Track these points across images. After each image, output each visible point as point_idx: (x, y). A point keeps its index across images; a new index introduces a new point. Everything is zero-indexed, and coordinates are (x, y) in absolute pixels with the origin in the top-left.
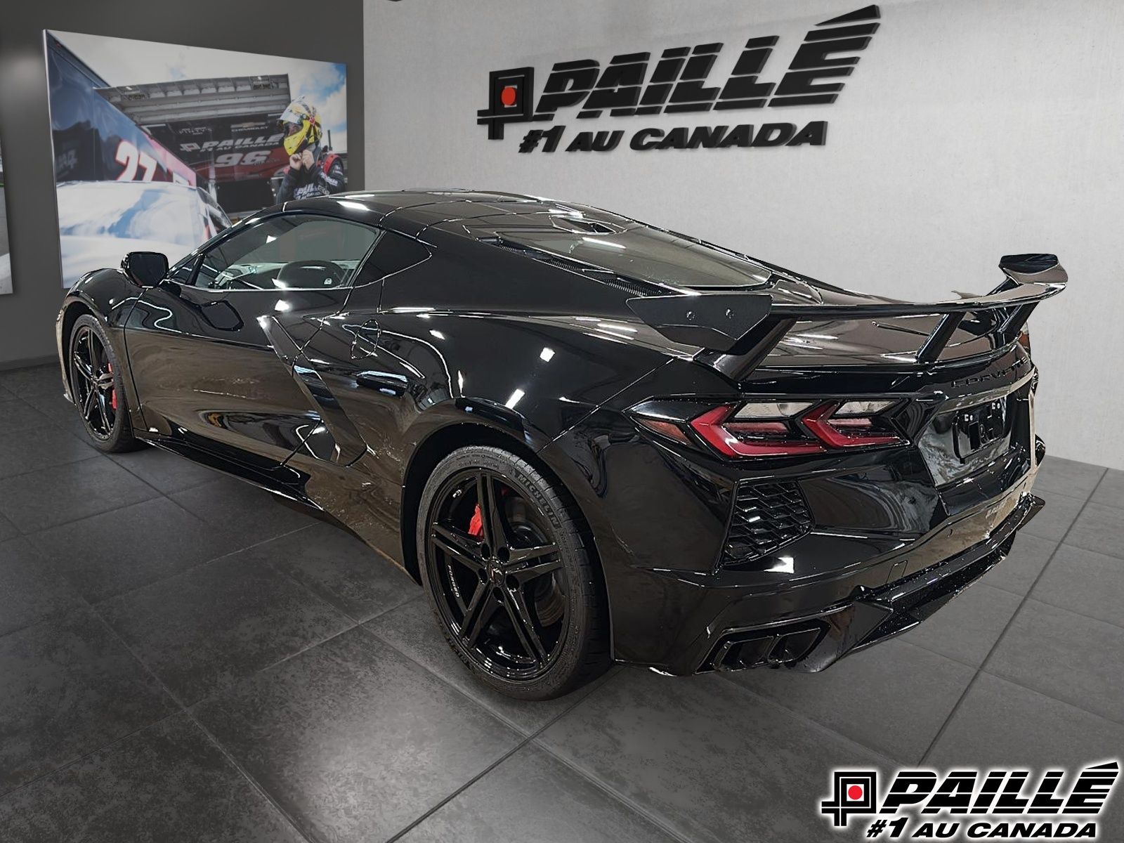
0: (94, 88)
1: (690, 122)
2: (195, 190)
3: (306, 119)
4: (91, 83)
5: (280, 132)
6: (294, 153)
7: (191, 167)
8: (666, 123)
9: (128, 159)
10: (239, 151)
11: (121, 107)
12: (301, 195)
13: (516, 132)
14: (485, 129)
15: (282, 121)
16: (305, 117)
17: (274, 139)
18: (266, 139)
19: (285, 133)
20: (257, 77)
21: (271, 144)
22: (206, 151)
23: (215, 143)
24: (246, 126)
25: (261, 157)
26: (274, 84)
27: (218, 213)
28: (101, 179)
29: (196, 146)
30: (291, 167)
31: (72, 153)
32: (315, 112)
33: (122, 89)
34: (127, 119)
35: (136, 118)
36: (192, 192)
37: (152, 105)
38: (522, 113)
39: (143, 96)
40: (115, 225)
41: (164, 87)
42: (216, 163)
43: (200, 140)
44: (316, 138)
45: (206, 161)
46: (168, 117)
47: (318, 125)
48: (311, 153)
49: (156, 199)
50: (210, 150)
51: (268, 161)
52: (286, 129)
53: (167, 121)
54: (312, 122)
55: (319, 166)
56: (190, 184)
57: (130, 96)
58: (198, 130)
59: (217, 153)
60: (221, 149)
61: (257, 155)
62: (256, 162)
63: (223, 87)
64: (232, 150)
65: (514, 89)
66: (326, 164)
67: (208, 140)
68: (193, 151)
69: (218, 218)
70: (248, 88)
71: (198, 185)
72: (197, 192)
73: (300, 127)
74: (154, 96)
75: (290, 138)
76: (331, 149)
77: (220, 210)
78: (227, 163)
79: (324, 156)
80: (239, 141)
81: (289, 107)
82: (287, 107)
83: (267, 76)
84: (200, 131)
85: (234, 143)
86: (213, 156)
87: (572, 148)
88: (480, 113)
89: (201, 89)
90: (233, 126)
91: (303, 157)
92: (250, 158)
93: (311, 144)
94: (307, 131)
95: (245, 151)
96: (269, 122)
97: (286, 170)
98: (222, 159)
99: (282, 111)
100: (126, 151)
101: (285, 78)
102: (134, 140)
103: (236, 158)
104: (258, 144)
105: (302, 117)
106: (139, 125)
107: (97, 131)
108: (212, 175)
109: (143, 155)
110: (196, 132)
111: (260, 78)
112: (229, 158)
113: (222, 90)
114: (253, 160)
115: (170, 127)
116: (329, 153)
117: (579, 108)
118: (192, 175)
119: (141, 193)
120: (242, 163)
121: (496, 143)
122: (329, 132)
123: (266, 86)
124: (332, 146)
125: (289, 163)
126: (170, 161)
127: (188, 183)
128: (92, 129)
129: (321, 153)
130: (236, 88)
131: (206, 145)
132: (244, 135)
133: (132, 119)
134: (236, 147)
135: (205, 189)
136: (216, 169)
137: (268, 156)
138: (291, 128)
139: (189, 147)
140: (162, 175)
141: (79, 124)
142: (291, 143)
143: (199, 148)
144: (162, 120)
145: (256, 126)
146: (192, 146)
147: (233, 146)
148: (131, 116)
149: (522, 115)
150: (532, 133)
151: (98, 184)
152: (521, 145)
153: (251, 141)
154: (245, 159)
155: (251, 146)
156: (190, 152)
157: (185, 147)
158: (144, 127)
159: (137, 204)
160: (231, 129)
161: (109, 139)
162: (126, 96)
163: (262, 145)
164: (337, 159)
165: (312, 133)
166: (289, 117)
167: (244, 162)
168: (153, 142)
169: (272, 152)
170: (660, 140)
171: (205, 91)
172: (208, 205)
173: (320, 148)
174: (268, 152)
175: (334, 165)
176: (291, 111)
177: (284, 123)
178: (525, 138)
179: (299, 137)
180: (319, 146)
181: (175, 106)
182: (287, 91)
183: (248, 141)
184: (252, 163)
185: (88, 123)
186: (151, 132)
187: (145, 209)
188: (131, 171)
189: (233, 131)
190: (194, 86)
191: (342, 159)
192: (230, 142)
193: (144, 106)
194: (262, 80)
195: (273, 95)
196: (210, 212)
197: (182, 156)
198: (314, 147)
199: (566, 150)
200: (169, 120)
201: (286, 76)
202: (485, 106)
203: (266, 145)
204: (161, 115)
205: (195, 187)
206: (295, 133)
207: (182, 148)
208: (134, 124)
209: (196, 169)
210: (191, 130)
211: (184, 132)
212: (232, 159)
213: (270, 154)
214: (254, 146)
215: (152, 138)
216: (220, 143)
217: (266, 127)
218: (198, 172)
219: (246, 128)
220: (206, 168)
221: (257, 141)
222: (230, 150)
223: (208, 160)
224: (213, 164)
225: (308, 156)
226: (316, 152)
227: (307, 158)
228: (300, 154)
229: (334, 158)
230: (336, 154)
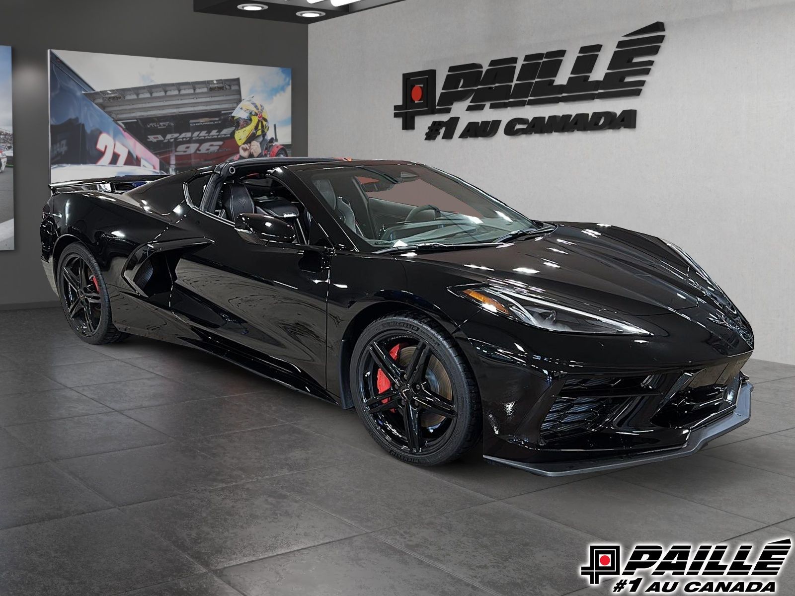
0: (83, 92)
3: (254, 115)
4: (81, 89)
5: (232, 126)
6: (244, 144)
7: (156, 154)
8: (529, 113)
9: (106, 147)
10: (196, 142)
11: (103, 107)
13: (423, 123)
14: (400, 121)
15: (234, 117)
16: (253, 113)
17: (226, 132)
18: (219, 131)
19: (236, 127)
20: (213, 81)
21: (223, 136)
22: (169, 141)
23: (176, 135)
24: (203, 121)
25: (214, 147)
26: (227, 87)
28: (85, 163)
29: (160, 138)
30: (240, 156)
31: (64, 142)
32: (263, 109)
33: (104, 93)
34: (107, 115)
35: (113, 115)
37: (127, 105)
38: (428, 107)
39: (120, 98)
41: (137, 90)
42: (176, 151)
43: (164, 133)
44: (263, 131)
45: (168, 150)
46: (138, 114)
47: (266, 120)
48: (258, 144)
50: (172, 140)
51: (220, 151)
52: (237, 124)
53: (138, 118)
54: (260, 117)
55: (266, 154)
56: (154, 168)
57: (110, 98)
58: (162, 125)
59: (177, 143)
60: (181, 140)
61: (211, 145)
62: (210, 151)
63: (184, 89)
64: (190, 141)
65: (421, 87)
66: (271, 153)
67: (171, 133)
68: (157, 141)
70: (205, 90)
71: (160, 169)
73: (249, 122)
74: (128, 97)
75: (240, 131)
76: (276, 140)
78: (185, 152)
79: (270, 146)
80: (196, 134)
81: (240, 105)
82: (237, 106)
83: (221, 80)
84: (164, 125)
85: (192, 135)
86: (174, 146)
87: (464, 135)
88: (396, 108)
89: (166, 92)
90: (191, 121)
91: (252, 147)
92: (204, 148)
93: (259, 136)
94: (255, 125)
95: (201, 142)
96: (222, 117)
97: (236, 157)
98: (181, 148)
99: (234, 109)
100: (105, 141)
101: (237, 81)
102: (112, 133)
103: (193, 147)
104: (213, 136)
105: (251, 113)
106: (116, 121)
107: (83, 125)
108: (173, 161)
110: (160, 126)
111: (215, 82)
112: (188, 148)
113: (183, 92)
114: (208, 150)
115: (140, 122)
116: (275, 143)
117: (468, 103)
118: (156, 160)
120: (198, 152)
121: (409, 133)
122: (275, 126)
123: (221, 88)
124: (278, 137)
125: (238, 152)
126: (139, 150)
127: (152, 166)
128: (80, 124)
129: (268, 144)
130: (195, 90)
131: (169, 136)
132: (200, 128)
133: (110, 116)
134: (194, 139)
135: (167, 173)
136: (176, 156)
137: (220, 146)
138: (241, 122)
139: (155, 138)
140: (132, 160)
141: (70, 120)
142: (241, 136)
143: (163, 139)
144: (134, 117)
145: (211, 121)
146: (158, 138)
147: (191, 138)
148: (110, 113)
149: (427, 109)
150: (434, 123)
151: (82, 167)
152: (427, 134)
153: (206, 133)
155: (206, 138)
156: (155, 142)
157: (152, 138)
158: (120, 122)
161: (92, 131)
162: (106, 98)
163: (216, 137)
164: (282, 149)
165: (260, 127)
166: (240, 113)
167: (200, 151)
168: (126, 134)
169: (224, 142)
170: (525, 127)
171: (169, 93)
173: (266, 140)
174: (221, 143)
175: (280, 154)
176: (242, 109)
177: (235, 119)
178: (429, 128)
179: (250, 129)
180: (266, 138)
181: (144, 105)
182: (239, 92)
183: (203, 133)
184: (207, 152)
185: (77, 119)
186: (125, 126)
188: (108, 157)
189: (191, 125)
190: (161, 89)
191: (287, 150)
192: (189, 135)
193: (120, 106)
194: (217, 84)
195: (226, 95)
197: (150, 146)
198: (261, 139)
199: (460, 137)
200: (139, 116)
201: (238, 80)
202: (400, 102)
203: (219, 136)
204: (133, 113)
205: (158, 171)
206: (245, 127)
207: (149, 139)
208: (112, 119)
209: (160, 156)
210: (157, 124)
211: (151, 126)
212: (190, 148)
213: (223, 145)
214: (208, 137)
215: (125, 131)
216: (180, 135)
217: (220, 122)
218: (162, 158)
219: (202, 123)
220: (168, 155)
221: (211, 134)
222: (188, 140)
223: (170, 149)
224: (174, 152)
225: (256, 146)
226: (264, 142)
227: (255, 148)
228: (249, 144)
229: (279, 148)
230: (281, 145)
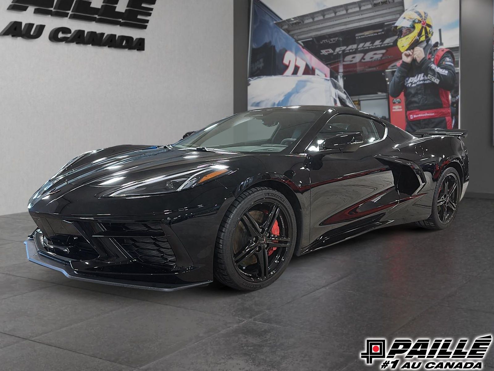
0: (274, 22)
2: (328, 80)
3: (418, 23)
4: (273, 19)
5: (395, 35)
6: (407, 50)
7: (327, 65)
9: (290, 62)
10: (361, 52)
11: (288, 31)
12: (410, 82)
15: (397, 27)
16: (417, 21)
17: (389, 41)
18: (383, 41)
19: (399, 35)
21: (386, 45)
22: (338, 53)
23: (343, 48)
24: (367, 33)
25: (378, 55)
26: (390, 1)
27: (344, 96)
28: (275, 74)
29: (331, 51)
30: (403, 62)
31: (261, 60)
32: (426, 15)
33: (289, 20)
34: (291, 38)
35: (295, 37)
36: (327, 82)
37: (304, 28)
39: (301, 22)
40: (281, 102)
41: (314, 15)
42: (344, 61)
43: (333, 47)
44: (427, 37)
45: (337, 60)
46: (314, 34)
47: (429, 26)
48: (422, 49)
49: (304, 86)
50: (340, 52)
51: (384, 58)
52: (400, 33)
53: (313, 37)
54: (423, 24)
55: (430, 59)
56: (326, 76)
57: (293, 24)
58: (333, 40)
59: (345, 54)
60: (348, 51)
61: (375, 54)
62: (373, 59)
63: (352, 8)
64: (356, 52)
66: (436, 57)
67: (339, 46)
68: (329, 54)
69: (344, 99)
70: (371, 6)
71: (331, 77)
72: (330, 81)
73: (412, 29)
74: (306, 22)
75: (402, 39)
76: (442, 44)
77: (345, 94)
78: (351, 61)
79: (434, 51)
80: (361, 45)
81: (403, 15)
84: (334, 41)
85: (357, 46)
86: (342, 56)
89: (336, 13)
90: (357, 35)
91: (415, 53)
92: (368, 57)
93: (422, 42)
94: (419, 32)
96: (385, 28)
97: (399, 63)
98: (348, 58)
100: (289, 58)
102: (294, 50)
103: (358, 57)
104: (376, 46)
105: (414, 21)
106: (297, 41)
107: (274, 47)
108: (341, 70)
109: (298, 59)
110: (331, 41)
112: (354, 57)
113: (350, 10)
114: (372, 58)
115: (315, 40)
116: (440, 47)
118: (327, 70)
119: (296, 82)
120: (363, 61)
122: (440, 30)
123: (384, 3)
124: (443, 41)
125: (401, 58)
126: (314, 62)
127: (324, 76)
128: (272, 46)
129: (432, 49)
130: (360, 7)
131: (338, 49)
132: (365, 40)
133: (293, 37)
134: (359, 49)
135: (336, 80)
136: (344, 65)
137: (383, 54)
138: (404, 31)
139: (326, 52)
140: (309, 71)
141: (266, 44)
142: (404, 43)
143: (333, 52)
144: (310, 36)
145: (375, 33)
146: (329, 51)
147: (357, 49)
148: (292, 36)
151: (273, 77)
153: (370, 44)
154: (365, 57)
155: (370, 48)
156: (326, 55)
157: (324, 52)
158: (300, 42)
159: (293, 90)
160: (355, 37)
161: (280, 51)
162: (290, 24)
163: (379, 46)
164: (448, 52)
165: (423, 33)
166: (402, 23)
167: (364, 59)
168: (304, 50)
169: (387, 51)
171: (338, 13)
172: (337, 90)
173: (431, 45)
174: (384, 51)
175: (445, 57)
176: (405, 18)
179: (411, 37)
180: (430, 42)
181: (318, 26)
182: (402, 4)
183: (368, 44)
184: (371, 60)
185: (270, 42)
186: (304, 44)
187: (297, 92)
188: (291, 69)
189: (357, 38)
191: (453, 52)
192: (355, 46)
193: (301, 29)
195: (389, 8)
196: (338, 95)
197: (322, 58)
198: (425, 44)
200: (314, 35)
203: (382, 46)
204: (310, 33)
205: (329, 78)
206: (408, 34)
207: (321, 52)
208: (294, 40)
209: (330, 66)
210: (328, 41)
211: (324, 42)
212: (355, 58)
213: (386, 53)
214: (372, 47)
215: (304, 48)
216: (347, 47)
217: (383, 33)
218: (331, 68)
219: (367, 35)
220: (337, 65)
221: (375, 44)
222: (354, 51)
223: (339, 60)
224: (342, 62)
225: (419, 52)
226: (427, 47)
227: (418, 54)
228: (412, 51)
229: (445, 52)
230: (447, 48)
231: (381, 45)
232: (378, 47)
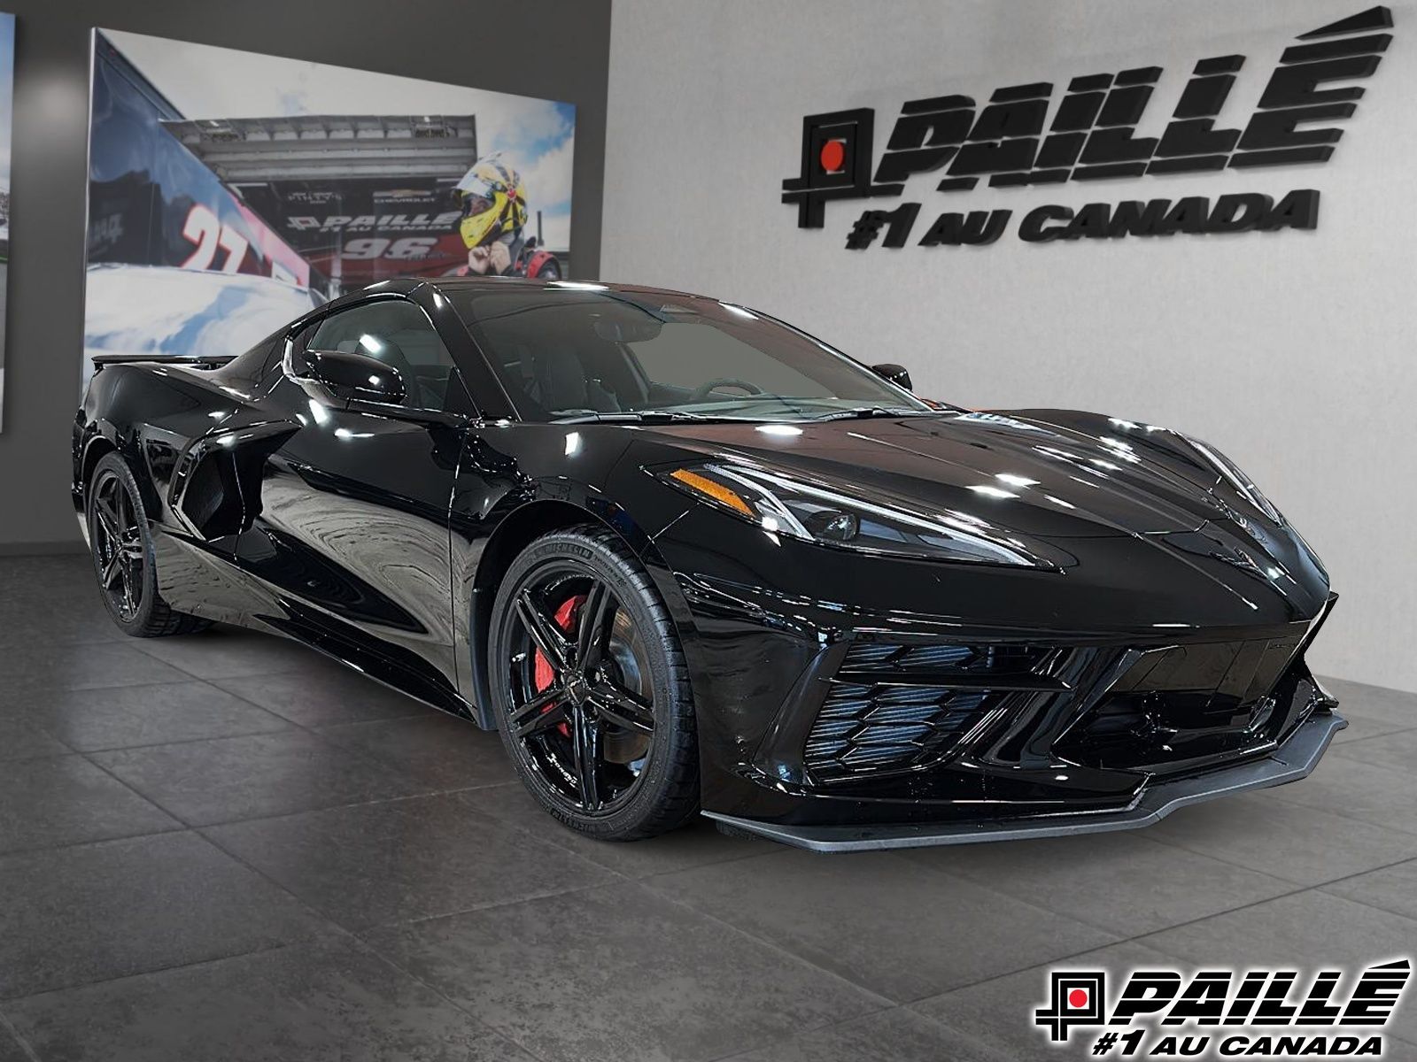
0: (161, 120)
1: (1112, 193)
2: (305, 293)
3: (500, 191)
4: (156, 112)
5: (455, 209)
6: (479, 245)
7: (303, 255)
8: (1075, 196)
9: (203, 234)
10: (384, 235)
11: (200, 152)
13: (843, 215)
14: (793, 211)
15: (460, 191)
16: (499, 187)
17: (444, 219)
18: (431, 218)
19: (464, 211)
20: (422, 117)
21: (438, 227)
22: (330, 231)
23: (345, 220)
24: (400, 195)
25: (419, 248)
26: (450, 131)
28: (157, 262)
29: (313, 222)
30: (470, 269)
31: (116, 218)
32: (518, 179)
33: (203, 124)
34: (207, 170)
35: (221, 171)
36: (300, 296)
37: (247, 152)
38: (853, 182)
39: (236, 136)
40: (172, 338)
41: (270, 125)
42: (344, 252)
43: (321, 213)
44: (516, 223)
45: (327, 247)
46: (271, 172)
47: (522, 202)
48: (506, 248)
49: (241, 302)
50: (337, 229)
51: (431, 256)
52: (466, 205)
53: (270, 179)
54: (511, 195)
55: (519, 270)
56: (299, 283)
57: (215, 136)
58: (320, 197)
59: (347, 235)
60: (355, 229)
61: (414, 245)
62: (410, 255)
63: (366, 130)
64: (372, 233)
65: (842, 144)
66: (530, 267)
67: (335, 214)
68: (307, 228)
70: (407, 134)
71: (311, 286)
72: (308, 296)
73: (490, 203)
74: (252, 137)
75: (471, 220)
76: (541, 243)
78: (362, 253)
79: (528, 254)
80: (385, 219)
81: (474, 170)
82: (469, 169)
83: (439, 117)
84: (322, 198)
85: (376, 223)
86: (340, 238)
87: (929, 240)
88: (787, 184)
89: (328, 132)
90: (376, 194)
91: (493, 253)
92: (400, 249)
93: (507, 232)
94: (501, 210)
95: (394, 236)
96: (438, 191)
97: (461, 271)
98: (355, 246)
99: (461, 175)
100: (200, 222)
101: (470, 121)
102: (215, 206)
103: (378, 246)
104: (417, 226)
105: (494, 187)
106: (225, 183)
107: (158, 187)
108: (337, 271)
110: (314, 199)
111: (427, 120)
112: (367, 246)
113: (362, 135)
114: (406, 252)
115: (273, 188)
116: (538, 249)
117: (941, 174)
118: (303, 268)
119: (219, 290)
120: (387, 256)
121: (813, 234)
122: (539, 214)
123: (437, 133)
124: (544, 238)
125: (466, 261)
126: (270, 244)
127: (295, 281)
128: (151, 184)
129: (524, 249)
130: (386, 132)
131: (330, 221)
132: (394, 209)
133: (215, 172)
134: (380, 229)
135: (323, 294)
136: (344, 261)
137: (432, 247)
138: (474, 203)
139: (302, 222)
140: (255, 264)
141: (132, 175)
142: (473, 229)
143: (318, 225)
144: (263, 177)
145: (417, 197)
146: (308, 222)
147: (374, 227)
148: (213, 167)
149: (852, 186)
150: (867, 215)
151: (152, 271)
152: (850, 236)
153: (406, 219)
154: (392, 249)
155: (405, 228)
156: (302, 231)
157: (296, 222)
158: (233, 186)
159: (210, 307)
160: (373, 198)
161: (176, 200)
162: (207, 134)
163: (424, 228)
164: (550, 260)
165: (510, 214)
166: (472, 185)
167: (391, 253)
168: (245, 211)
169: (439, 240)
170: (1065, 224)
171: (334, 135)
173: (522, 241)
174: (432, 241)
175: (546, 270)
176: (476, 176)
177: (462, 195)
178: (856, 225)
179: (490, 217)
180: (521, 236)
181: (285, 156)
182: (472, 143)
183: (400, 220)
184: (405, 256)
185: (145, 173)
186: (243, 194)
187: (222, 316)
188: (205, 255)
189: (376, 201)
190: (319, 126)
191: (560, 262)
192: (370, 220)
193: (235, 153)
194: (431, 123)
195: (447, 148)
197: (289, 236)
198: (511, 238)
199: (921, 244)
200: (273, 177)
201: (471, 119)
202: (796, 173)
203: (430, 228)
204: (261, 168)
205: (306, 289)
206: (481, 212)
207: (290, 223)
208: (218, 179)
209: (311, 259)
210: (307, 195)
211: (296, 198)
212: (371, 247)
213: (436, 245)
214: (409, 228)
215: (243, 205)
216: (353, 219)
217: (433, 200)
218: (314, 264)
219: (399, 199)
220: (327, 258)
221: (415, 222)
222: (368, 232)
223: (332, 247)
224: (339, 252)
225: (501, 252)
226: (516, 246)
227: (498, 256)
228: (487, 247)
229: (545, 259)
230: (550, 253)
231: (427, 226)
232: (421, 231)
